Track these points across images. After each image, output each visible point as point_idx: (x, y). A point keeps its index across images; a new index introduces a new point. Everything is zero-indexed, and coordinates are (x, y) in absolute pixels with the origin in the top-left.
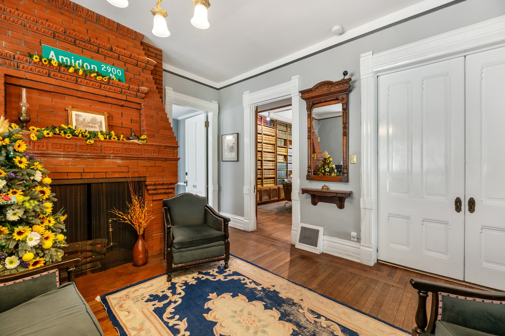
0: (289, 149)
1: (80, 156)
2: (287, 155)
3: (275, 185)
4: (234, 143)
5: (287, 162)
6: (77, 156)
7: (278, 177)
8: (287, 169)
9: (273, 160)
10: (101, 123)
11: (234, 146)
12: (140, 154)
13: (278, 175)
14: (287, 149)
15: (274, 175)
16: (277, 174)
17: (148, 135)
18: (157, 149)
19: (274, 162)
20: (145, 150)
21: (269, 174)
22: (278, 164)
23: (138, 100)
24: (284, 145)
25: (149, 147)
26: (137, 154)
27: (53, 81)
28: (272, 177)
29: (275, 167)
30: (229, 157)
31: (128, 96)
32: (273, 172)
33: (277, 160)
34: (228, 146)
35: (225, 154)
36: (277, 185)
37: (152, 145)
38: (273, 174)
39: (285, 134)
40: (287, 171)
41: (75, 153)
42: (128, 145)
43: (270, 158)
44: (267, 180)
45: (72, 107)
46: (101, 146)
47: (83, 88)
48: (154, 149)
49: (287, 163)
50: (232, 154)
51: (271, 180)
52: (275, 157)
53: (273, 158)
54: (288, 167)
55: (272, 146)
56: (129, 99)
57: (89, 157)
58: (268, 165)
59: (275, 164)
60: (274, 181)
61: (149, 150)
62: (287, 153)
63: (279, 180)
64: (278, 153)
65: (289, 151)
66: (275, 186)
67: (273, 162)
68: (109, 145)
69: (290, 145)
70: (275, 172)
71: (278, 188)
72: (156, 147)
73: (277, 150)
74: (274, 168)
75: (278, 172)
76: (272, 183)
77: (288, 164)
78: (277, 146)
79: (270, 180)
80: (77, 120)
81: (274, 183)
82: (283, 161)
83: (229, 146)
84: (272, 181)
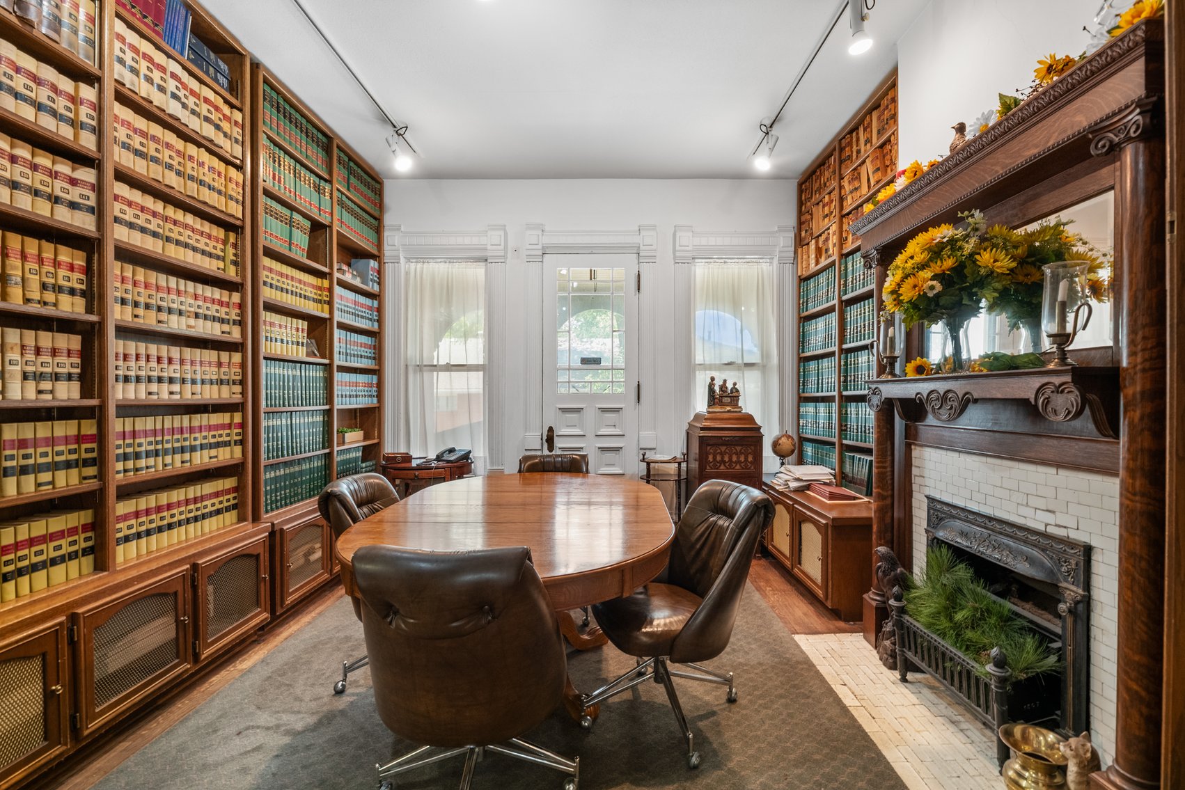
0: (338, 290)
2: (331, 319)
3: (241, 519)
5: (326, 361)
7: (263, 456)
8: (329, 399)
9: (226, 338)
13: (263, 445)
14: (326, 283)
15: (238, 451)
16: (263, 436)
19: (237, 357)
21: (183, 450)
22: (265, 369)
24: (312, 253)
28: (214, 463)
29: (243, 393)
32: (229, 426)
33: (263, 340)
36: (256, 518)
38: (227, 444)
39: (318, 190)
40: (328, 413)
43: (192, 321)
44: (164, 498)
49: (328, 368)
51: (208, 488)
52: (242, 314)
53: (226, 328)
54: (337, 390)
55: (219, 232)
58: (173, 371)
59: (243, 365)
60: (235, 489)
62: (326, 307)
63: (270, 475)
64: (267, 294)
65: (341, 297)
66: (248, 527)
67: (225, 356)
69: (345, 267)
70: (242, 425)
71: (272, 534)
73: (264, 275)
74: (237, 398)
75: (264, 423)
76: (218, 512)
77: (338, 377)
78: (262, 241)
79: (193, 491)
81: (235, 507)
82: (301, 354)
84: (217, 494)
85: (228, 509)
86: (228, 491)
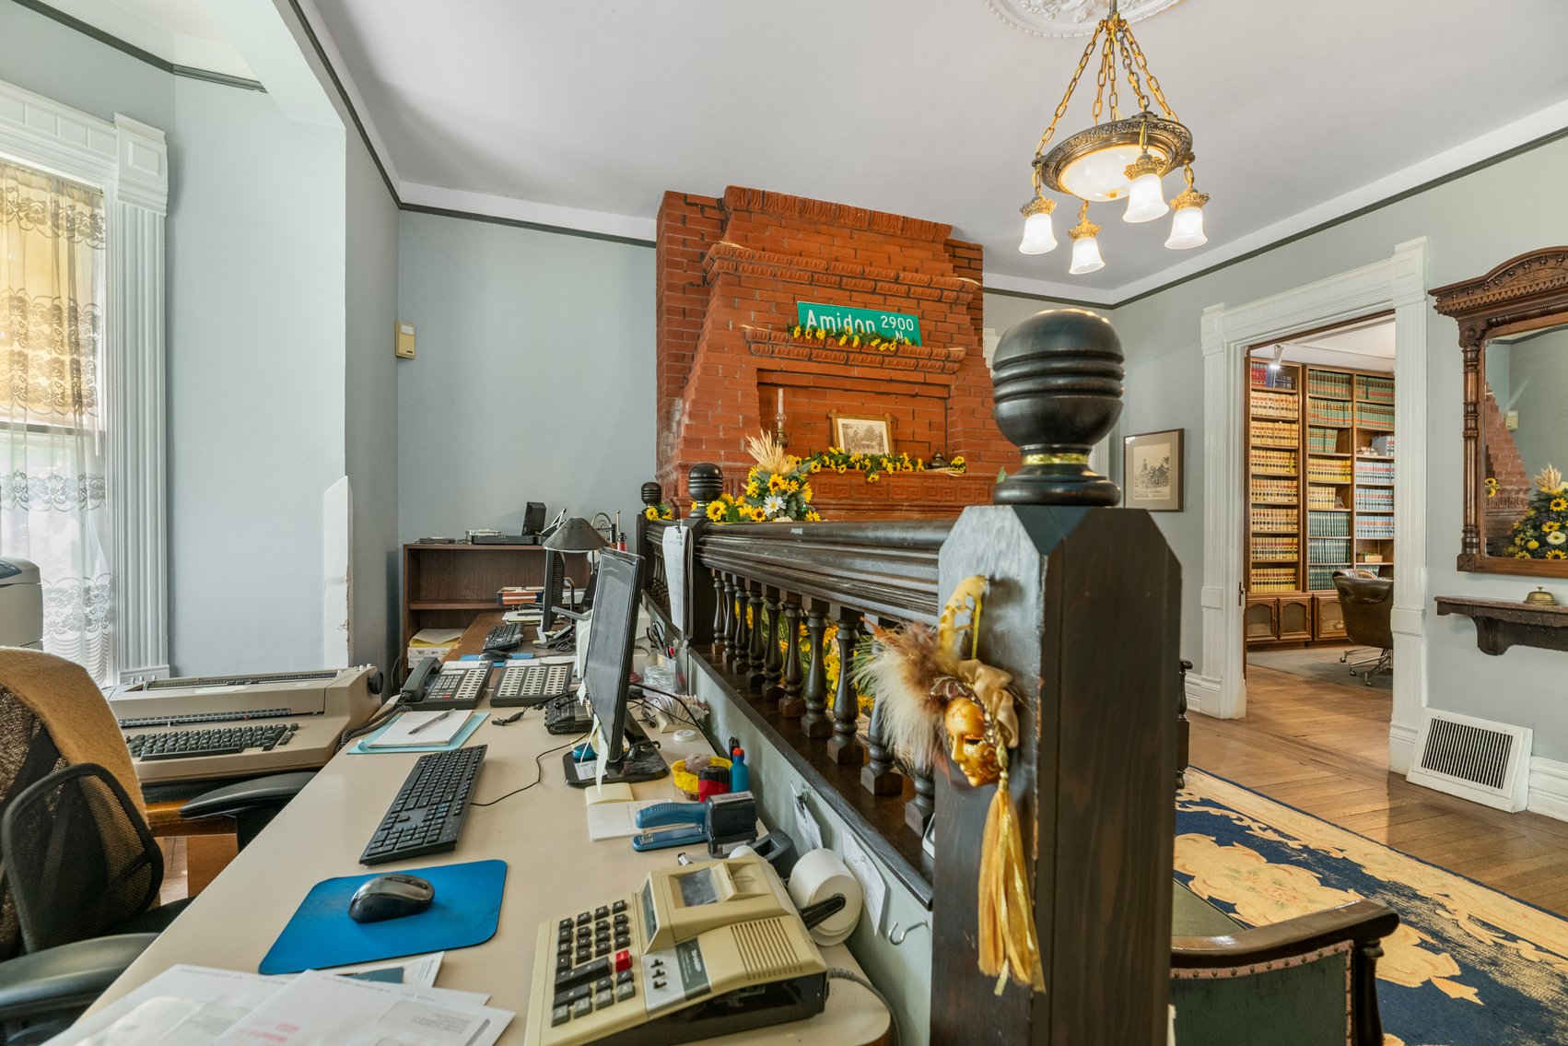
0: (1357, 464)
1: (856, 507)
2: (1352, 484)
3: (1297, 588)
4: (1167, 460)
5: (1349, 510)
6: (852, 507)
7: (1308, 561)
8: (1351, 532)
9: (1291, 503)
10: (881, 437)
11: (1165, 466)
12: (952, 498)
13: (1308, 555)
14: (1349, 463)
15: (1296, 555)
16: (1308, 550)
17: (969, 457)
18: (986, 487)
19: (1295, 512)
20: (962, 489)
21: (1272, 552)
22: (1310, 516)
23: (944, 379)
24: (1339, 448)
25: (969, 482)
26: (948, 498)
27: (815, 368)
28: (1285, 560)
29: (1298, 529)
30: (1151, 497)
31: (928, 372)
32: (1292, 544)
33: (1308, 502)
34: (1146, 468)
35: (1136, 489)
36: (1304, 590)
37: (976, 478)
38: (1291, 552)
39: (1344, 409)
40: (1351, 541)
41: (850, 501)
42: (931, 480)
43: (1276, 498)
44: (1266, 571)
45: (838, 411)
46: (888, 485)
47: (856, 372)
48: (979, 486)
49: (1350, 514)
50: (1158, 489)
51: (1282, 571)
52: (1298, 491)
53: (1290, 498)
54: (1356, 527)
55: (1287, 455)
56: (930, 379)
57: (871, 507)
58: (1269, 519)
59: (1298, 515)
60: (1294, 574)
61: (970, 488)
62: (1349, 477)
63: (1312, 571)
64: (1311, 478)
65: (1361, 468)
66: (1300, 592)
67: (1290, 511)
68: (900, 482)
69: (1363, 449)
70: (1298, 544)
71: (1313, 599)
72: (982, 482)
73: (1309, 468)
74: (1295, 531)
75: (1309, 544)
76: (1286, 583)
77: (1356, 519)
78: (1308, 452)
79: (1276, 571)
80: (845, 435)
81: (1294, 583)
82: (1331, 507)
83: (1149, 467)
84: (1286, 575)
85: (1291, 583)
86: (1291, 575)
